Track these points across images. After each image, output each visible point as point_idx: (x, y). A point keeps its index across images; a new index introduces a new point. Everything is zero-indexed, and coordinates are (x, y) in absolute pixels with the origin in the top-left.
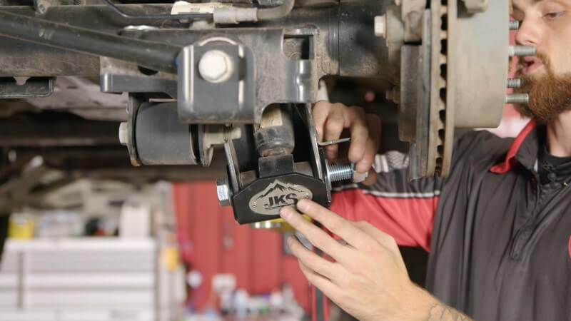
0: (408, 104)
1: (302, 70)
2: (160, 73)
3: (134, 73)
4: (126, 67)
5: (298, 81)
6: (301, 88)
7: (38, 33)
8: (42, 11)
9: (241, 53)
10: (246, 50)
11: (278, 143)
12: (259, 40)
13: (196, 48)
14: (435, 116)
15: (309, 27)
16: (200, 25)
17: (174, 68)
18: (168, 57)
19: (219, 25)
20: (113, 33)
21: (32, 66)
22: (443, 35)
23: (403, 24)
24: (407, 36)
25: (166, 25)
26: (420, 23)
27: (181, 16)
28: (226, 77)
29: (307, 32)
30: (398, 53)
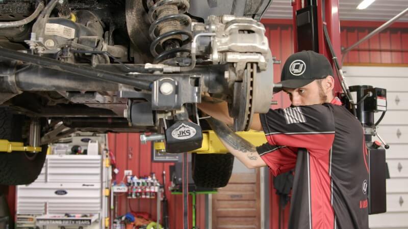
0: (236, 104)
1: (197, 90)
2: (143, 90)
3: (132, 90)
4: (129, 88)
5: (195, 95)
6: (196, 97)
7: (97, 75)
8: (94, 66)
9: (176, 84)
10: (178, 83)
11: (183, 119)
12: (181, 79)
13: (159, 81)
14: (247, 109)
15: (198, 74)
16: (157, 73)
17: (150, 89)
18: (147, 85)
19: (165, 73)
20: (123, 75)
21: (90, 87)
22: (251, 80)
23: (236, 74)
24: (237, 79)
25: (143, 72)
26: (243, 74)
27: (150, 69)
28: (171, 92)
29: (198, 76)
30: (233, 85)
